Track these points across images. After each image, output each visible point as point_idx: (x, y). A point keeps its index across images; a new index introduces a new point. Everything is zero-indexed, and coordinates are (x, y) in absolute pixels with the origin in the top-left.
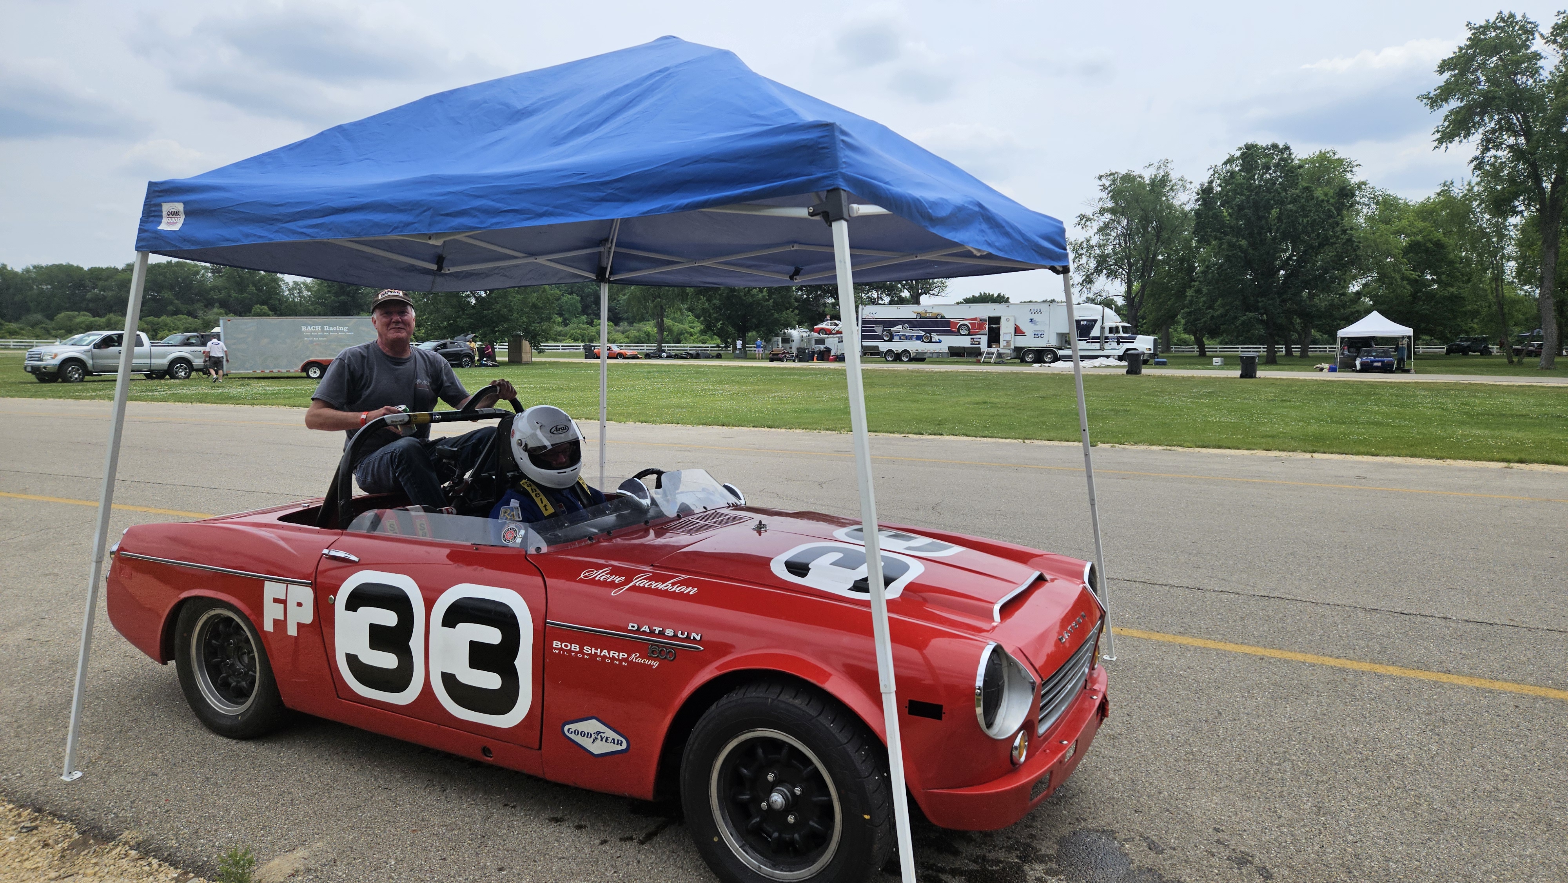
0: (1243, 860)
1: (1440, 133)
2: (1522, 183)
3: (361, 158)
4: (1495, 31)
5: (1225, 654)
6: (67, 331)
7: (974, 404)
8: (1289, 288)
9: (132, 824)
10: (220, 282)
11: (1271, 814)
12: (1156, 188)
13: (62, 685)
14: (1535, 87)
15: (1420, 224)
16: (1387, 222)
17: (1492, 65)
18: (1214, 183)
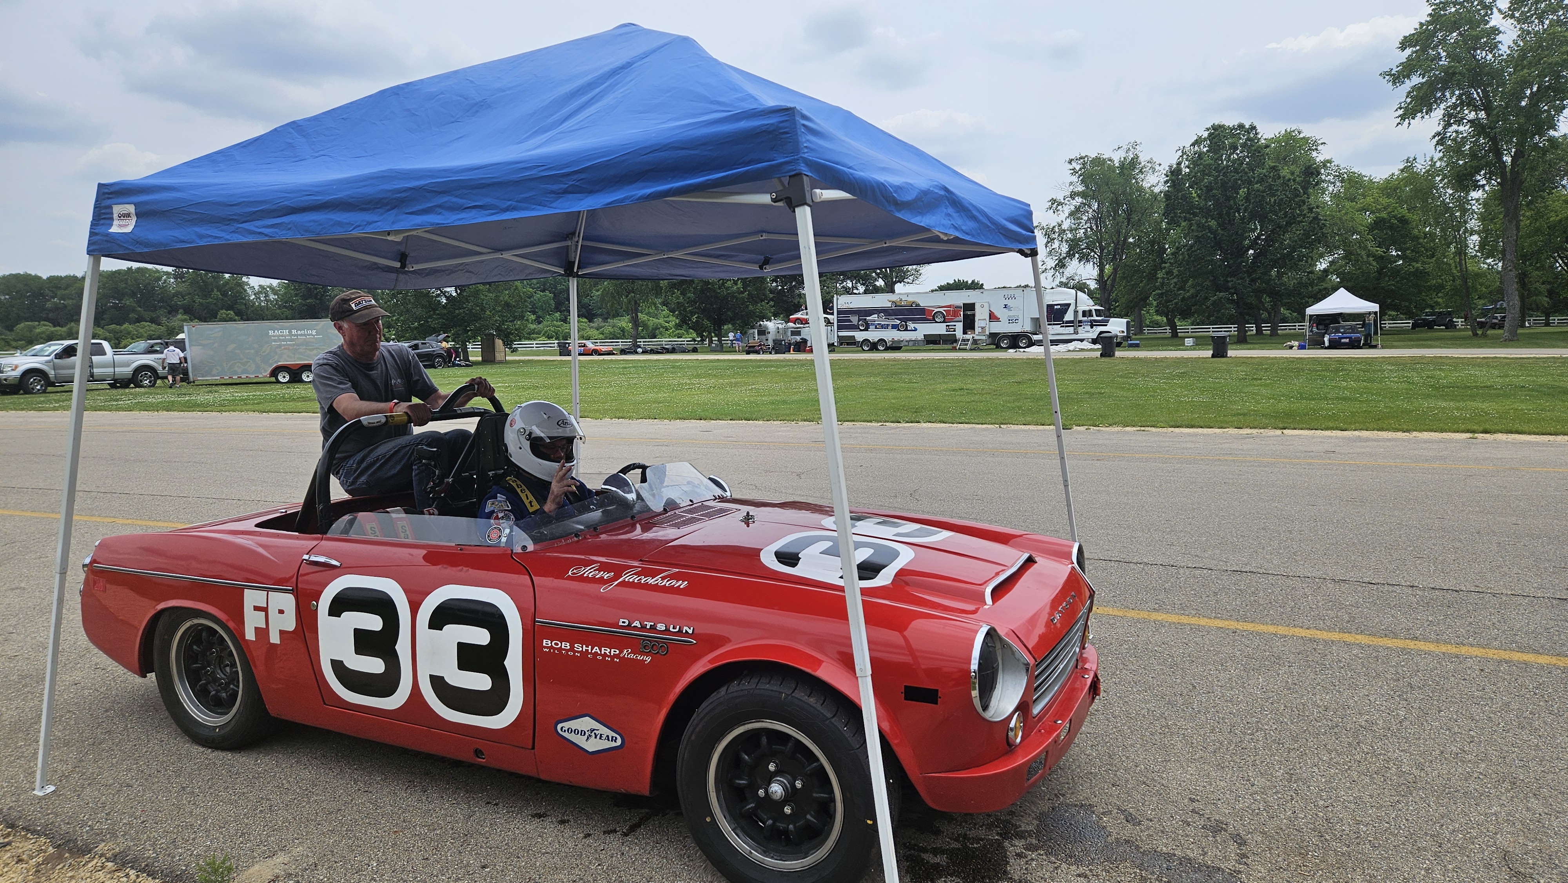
0: (1217, 828)
1: (1403, 110)
2: (1483, 157)
3: (316, 154)
4: (1454, 7)
5: (1199, 628)
6: (27, 342)
7: (950, 391)
8: (1258, 267)
9: (108, 836)
10: (183, 288)
11: (1245, 783)
12: (1125, 171)
13: (32, 699)
14: (1494, 61)
15: (1384, 201)
16: (1353, 199)
17: (1452, 41)
18: (1183, 164)
